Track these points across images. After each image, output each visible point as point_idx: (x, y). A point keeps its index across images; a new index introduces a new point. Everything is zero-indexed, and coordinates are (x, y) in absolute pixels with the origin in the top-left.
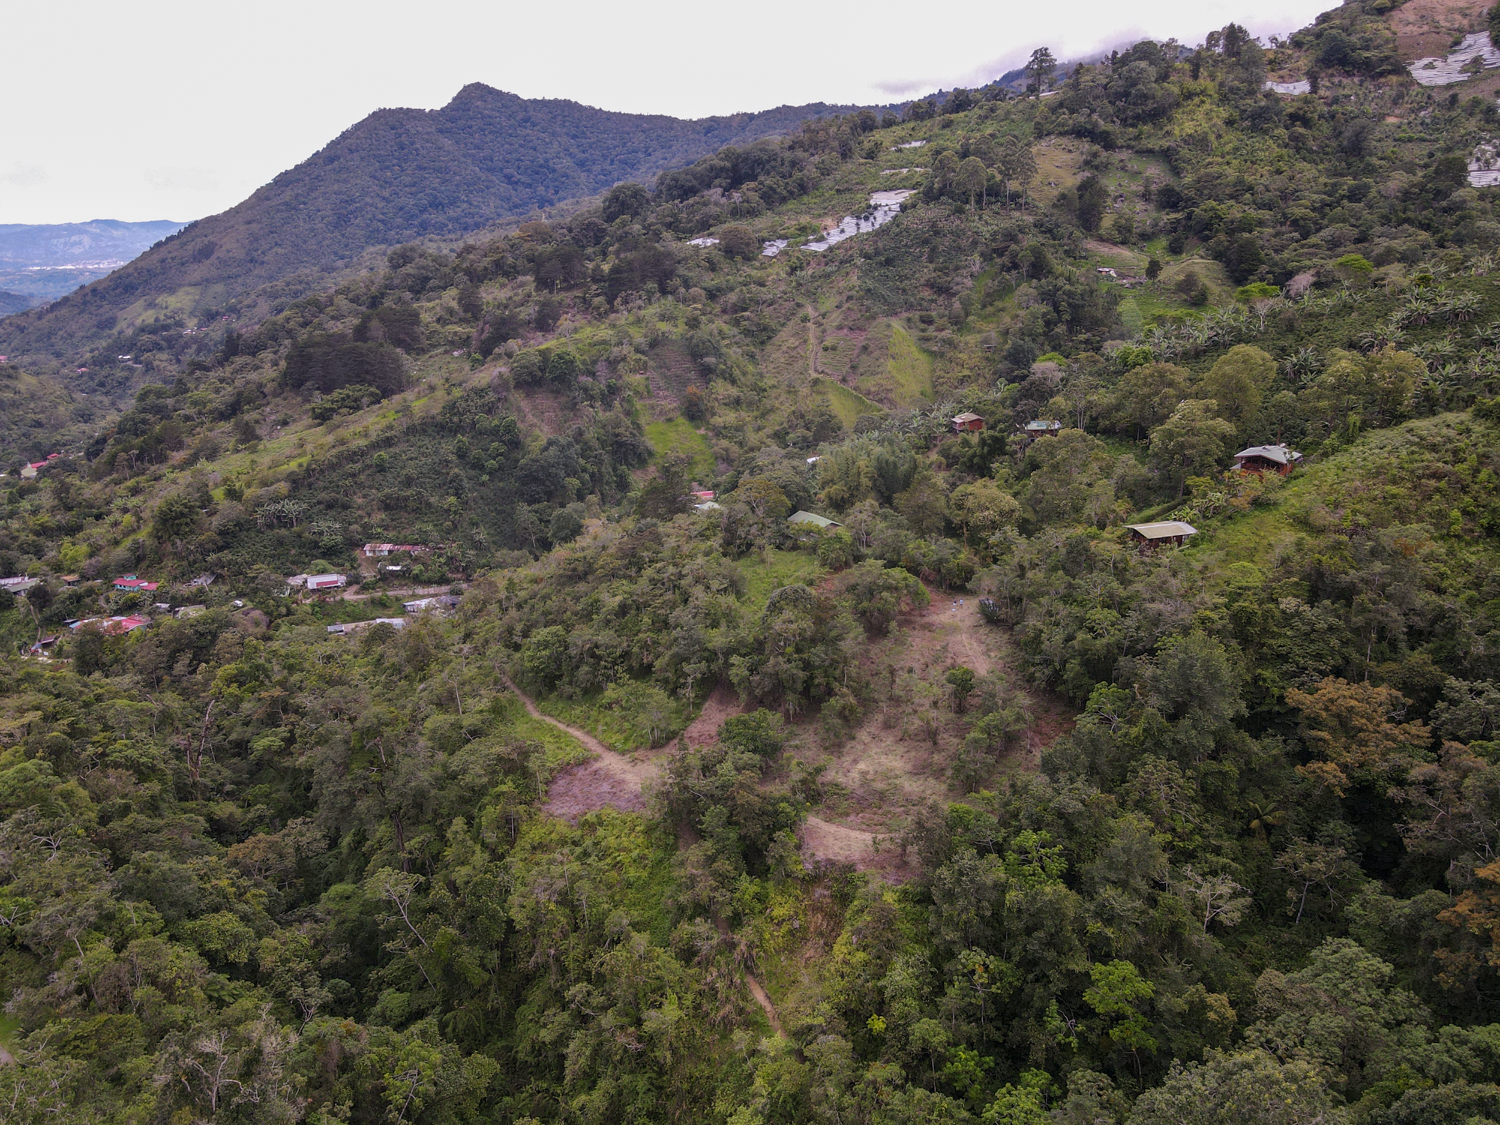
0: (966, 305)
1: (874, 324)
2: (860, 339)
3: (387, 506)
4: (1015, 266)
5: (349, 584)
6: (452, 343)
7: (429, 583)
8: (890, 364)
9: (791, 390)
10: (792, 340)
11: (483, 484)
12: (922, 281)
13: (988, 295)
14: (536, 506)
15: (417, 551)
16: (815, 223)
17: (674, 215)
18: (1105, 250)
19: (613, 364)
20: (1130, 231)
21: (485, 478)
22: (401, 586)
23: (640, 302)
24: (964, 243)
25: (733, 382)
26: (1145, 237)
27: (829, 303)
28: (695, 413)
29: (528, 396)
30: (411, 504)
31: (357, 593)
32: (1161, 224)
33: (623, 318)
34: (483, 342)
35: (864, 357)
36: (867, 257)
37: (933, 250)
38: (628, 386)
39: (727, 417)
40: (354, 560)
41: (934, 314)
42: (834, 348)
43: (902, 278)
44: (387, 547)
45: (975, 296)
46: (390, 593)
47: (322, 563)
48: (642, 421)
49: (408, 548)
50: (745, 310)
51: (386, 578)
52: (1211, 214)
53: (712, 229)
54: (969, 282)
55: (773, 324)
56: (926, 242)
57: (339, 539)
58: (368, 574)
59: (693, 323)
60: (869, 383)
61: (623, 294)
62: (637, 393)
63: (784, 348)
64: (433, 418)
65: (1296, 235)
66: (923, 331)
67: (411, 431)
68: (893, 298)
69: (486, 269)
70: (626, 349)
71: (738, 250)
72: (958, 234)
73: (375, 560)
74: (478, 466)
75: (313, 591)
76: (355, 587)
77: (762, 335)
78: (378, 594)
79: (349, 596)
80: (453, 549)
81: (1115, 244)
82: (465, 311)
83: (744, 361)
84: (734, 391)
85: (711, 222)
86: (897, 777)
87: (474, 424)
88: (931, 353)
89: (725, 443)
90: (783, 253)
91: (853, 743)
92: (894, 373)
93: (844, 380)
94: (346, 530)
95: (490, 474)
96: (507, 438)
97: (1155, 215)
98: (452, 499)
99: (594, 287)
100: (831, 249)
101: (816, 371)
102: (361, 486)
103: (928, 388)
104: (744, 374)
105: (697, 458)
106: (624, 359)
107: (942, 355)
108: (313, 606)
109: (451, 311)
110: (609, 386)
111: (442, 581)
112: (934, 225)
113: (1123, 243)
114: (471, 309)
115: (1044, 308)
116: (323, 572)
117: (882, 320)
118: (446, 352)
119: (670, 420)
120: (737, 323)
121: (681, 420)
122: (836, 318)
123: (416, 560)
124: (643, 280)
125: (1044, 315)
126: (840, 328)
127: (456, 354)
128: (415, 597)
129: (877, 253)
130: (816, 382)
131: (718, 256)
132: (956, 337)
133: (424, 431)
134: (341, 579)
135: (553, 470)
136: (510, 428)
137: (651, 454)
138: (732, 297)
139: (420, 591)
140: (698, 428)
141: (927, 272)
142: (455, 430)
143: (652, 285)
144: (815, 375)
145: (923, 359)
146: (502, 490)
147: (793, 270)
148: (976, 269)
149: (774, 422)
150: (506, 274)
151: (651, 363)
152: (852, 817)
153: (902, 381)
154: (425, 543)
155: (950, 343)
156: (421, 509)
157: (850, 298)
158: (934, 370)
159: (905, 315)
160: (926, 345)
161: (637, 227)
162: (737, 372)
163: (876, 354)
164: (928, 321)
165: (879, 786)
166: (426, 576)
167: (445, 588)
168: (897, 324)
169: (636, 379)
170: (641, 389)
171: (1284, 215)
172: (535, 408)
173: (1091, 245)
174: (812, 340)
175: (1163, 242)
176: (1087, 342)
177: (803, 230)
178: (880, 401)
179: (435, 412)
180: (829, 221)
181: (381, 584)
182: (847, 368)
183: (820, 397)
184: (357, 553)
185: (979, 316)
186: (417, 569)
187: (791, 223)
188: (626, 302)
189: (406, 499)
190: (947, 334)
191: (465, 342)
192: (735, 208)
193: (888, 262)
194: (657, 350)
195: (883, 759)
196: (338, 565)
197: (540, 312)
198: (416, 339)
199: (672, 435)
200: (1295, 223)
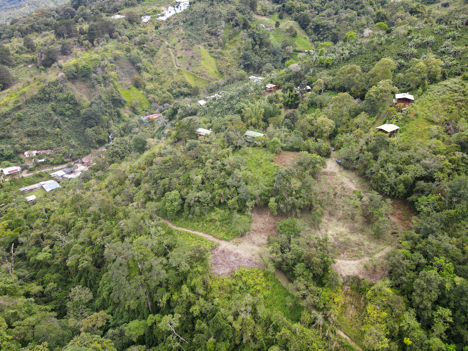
0: (224, 39)
1: (194, 47)
2: (190, 53)
3: (28, 135)
4: (237, 25)
5: (23, 170)
6: (27, 62)
7: (58, 164)
8: (203, 62)
9: (170, 74)
10: (164, 55)
11: (67, 121)
12: (205, 31)
13: (230, 36)
14: (93, 128)
15: (49, 152)
16: (158, 9)
17: (102, 6)
18: (259, 18)
19: (103, 68)
20: (266, 11)
21: (67, 119)
22: (46, 167)
23: (103, 42)
24: (217, 16)
25: (148, 72)
26: (271, 13)
27: (175, 40)
28: (137, 85)
29: (73, 83)
30: (40, 133)
31: (27, 173)
32: (275, 9)
33: (100, 48)
34: (42, 61)
35: (193, 60)
36: (184, 22)
37: (206, 19)
38: (111, 77)
39: (150, 86)
40: (21, 160)
41: (212, 43)
42: (181, 57)
43: (198, 30)
44: (34, 152)
45: (226, 36)
46: (43, 171)
47: (7, 162)
48: (119, 89)
49: (44, 151)
50: (144, 44)
51: (38, 165)
52: (291, 5)
53: (119, 12)
54: (222, 31)
55: (155, 48)
56: (203, 16)
57: (12, 151)
58: (31, 165)
59: (128, 50)
60: (197, 69)
61: (96, 39)
62: (115, 79)
63: (162, 58)
64: (36, 96)
65: (317, 12)
66: (210, 49)
67: (27, 102)
68: (197, 37)
69: (27, 29)
70: (106, 62)
71: (132, 20)
72: (213, 13)
73: (30, 158)
74: (62, 114)
75: (7, 175)
76: (26, 171)
77: (152, 53)
78: (37, 172)
79: (25, 174)
80: (64, 149)
81: (262, 16)
82: (28, 48)
83: (149, 64)
84: (150, 76)
85: (118, 8)
86: (346, 235)
87: (56, 97)
88: (215, 57)
89: (152, 96)
90: (150, 21)
91: (322, 224)
92: (205, 65)
93: (187, 69)
94: (13, 147)
95: (68, 117)
96: (72, 102)
97: (272, 5)
98: (58, 129)
99: (82, 36)
100: (168, 19)
101: (177, 66)
102: (14, 128)
103: (217, 71)
104: (151, 69)
105: (143, 102)
106: (106, 66)
107: (219, 58)
108: (10, 181)
109: (22, 49)
110: (103, 77)
111: (63, 163)
112: (205, 10)
113: (264, 15)
114: (30, 47)
115: (251, 40)
116: (8, 166)
117: (197, 46)
118: (25, 66)
119: (129, 89)
120: (142, 49)
121: (134, 88)
122: (179, 46)
123: (49, 156)
124: (103, 33)
125: (251, 42)
126: (182, 49)
127: (30, 66)
128: (53, 171)
129: (187, 20)
130: (179, 70)
131: (127, 23)
132: (223, 51)
133: (33, 102)
134: (19, 168)
135: (97, 114)
136: (72, 98)
137: (125, 102)
138: (137, 39)
139: (55, 168)
140: (140, 91)
141: (206, 28)
142: (48, 100)
143: (107, 35)
144: (178, 68)
145: (212, 60)
146: (75, 123)
147: (157, 28)
148: (223, 26)
149: (166, 86)
150: (37, 31)
151: (118, 67)
152: (342, 255)
153: (208, 68)
154: (51, 149)
155: (221, 53)
156: (45, 135)
157: (183, 38)
158: (217, 63)
159: (203, 44)
160: (212, 54)
161: (88, 11)
162: (148, 68)
163: (197, 59)
164: (211, 46)
165: (342, 239)
166: (55, 162)
167: (65, 166)
168: (202, 48)
169: (113, 73)
170: (116, 77)
171: (312, 5)
172: (77, 88)
173: (255, 16)
174: (172, 55)
175: (276, 15)
176: (266, 51)
177: (155, 12)
178: (202, 76)
179: (36, 93)
180: (163, 8)
181: (37, 168)
182: (188, 65)
183: (181, 76)
184: (21, 156)
185: (229, 43)
186: (51, 160)
187: (150, 9)
188: (98, 43)
189: (37, 132)
190: (219, 50)
191: (33, 61)
192: (126, 3)
193: (192, 24)
194: (117, 62)
195: (336, 228)
196: (14, 162)
197: (62, 48)
198: (10, 61)
199: (132, 94)
200: (315, 8)
